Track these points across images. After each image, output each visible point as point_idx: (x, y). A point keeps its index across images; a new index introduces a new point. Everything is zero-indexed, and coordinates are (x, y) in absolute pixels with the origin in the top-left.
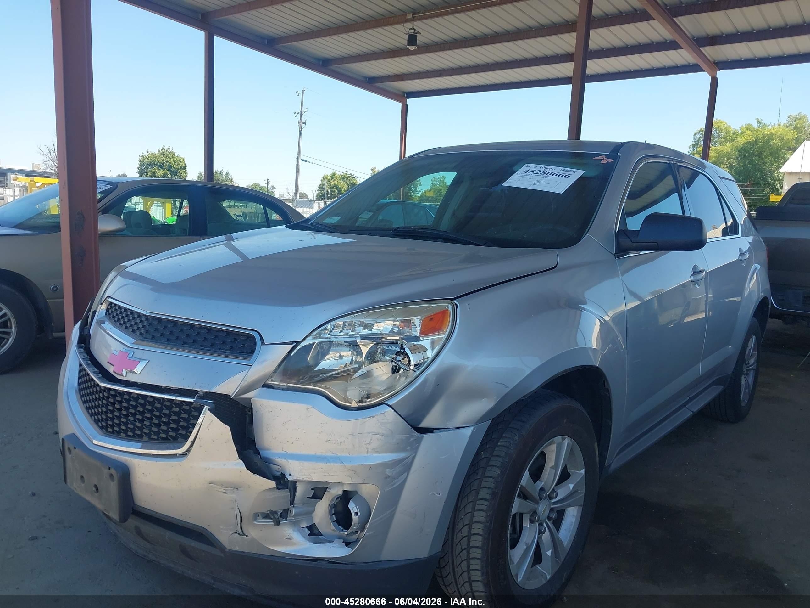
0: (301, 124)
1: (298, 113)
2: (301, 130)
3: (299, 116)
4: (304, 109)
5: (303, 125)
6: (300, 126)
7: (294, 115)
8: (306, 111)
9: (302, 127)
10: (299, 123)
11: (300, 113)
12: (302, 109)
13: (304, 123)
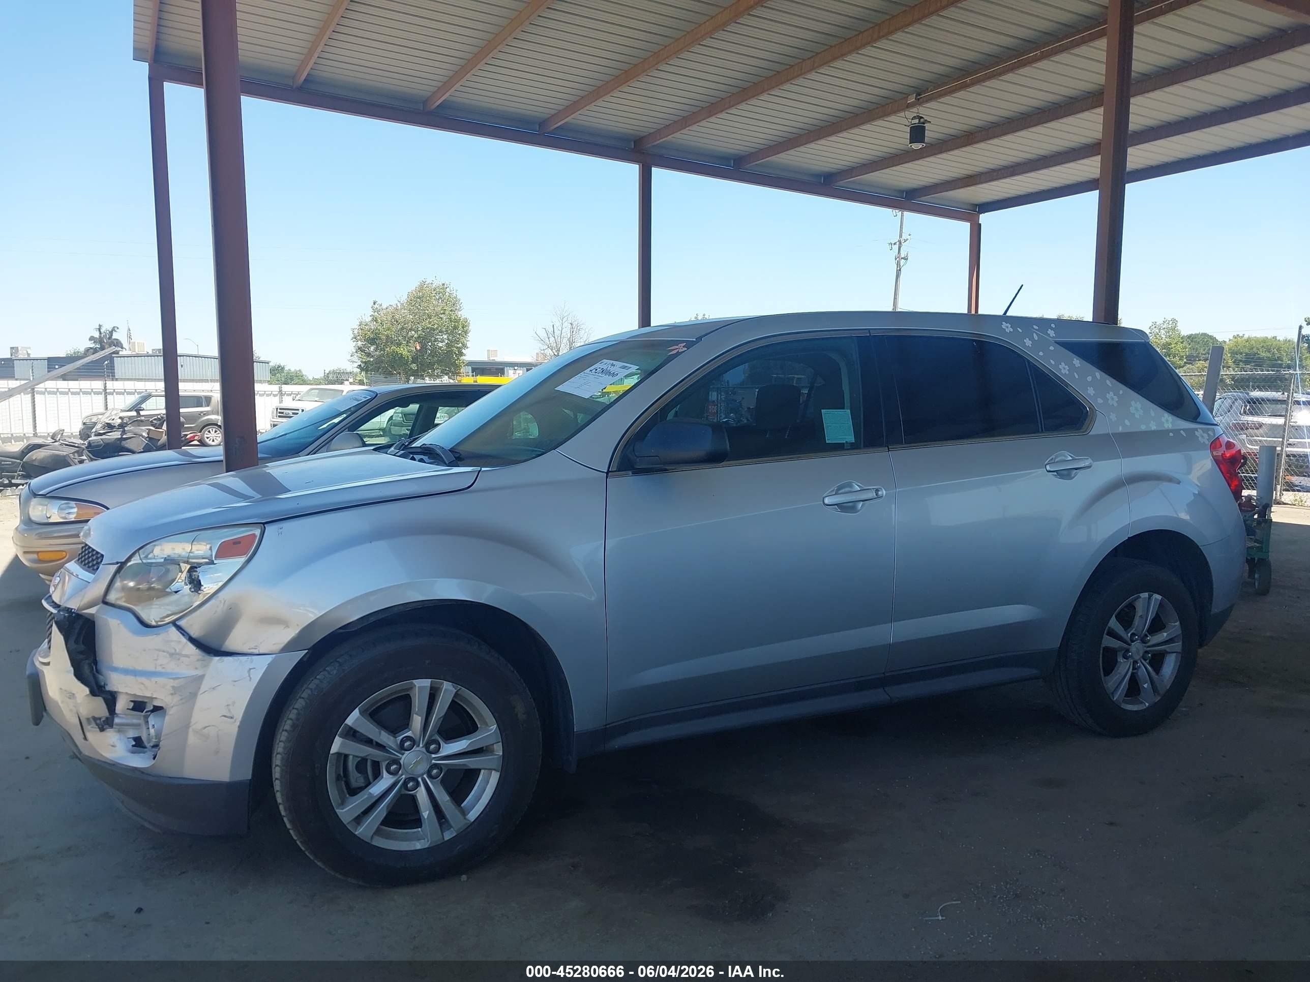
0: (900, 260)
1: (895, 244)
2: (900, 270)
3: (896, 247)
4: (904, 237)
5: (902, 262)
6: (898, 264)
7: (889, 247)
8: (907, 239)
9: (901, 265)
10: (896, 259)
11: (898, 243)
12: (901, 236)
13: (906, 259)
